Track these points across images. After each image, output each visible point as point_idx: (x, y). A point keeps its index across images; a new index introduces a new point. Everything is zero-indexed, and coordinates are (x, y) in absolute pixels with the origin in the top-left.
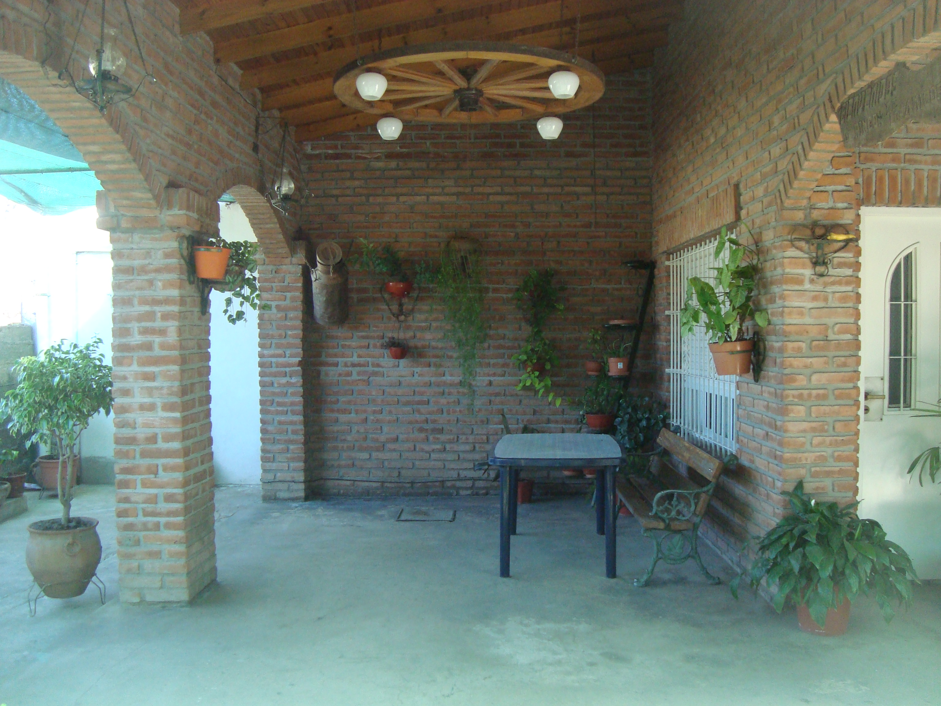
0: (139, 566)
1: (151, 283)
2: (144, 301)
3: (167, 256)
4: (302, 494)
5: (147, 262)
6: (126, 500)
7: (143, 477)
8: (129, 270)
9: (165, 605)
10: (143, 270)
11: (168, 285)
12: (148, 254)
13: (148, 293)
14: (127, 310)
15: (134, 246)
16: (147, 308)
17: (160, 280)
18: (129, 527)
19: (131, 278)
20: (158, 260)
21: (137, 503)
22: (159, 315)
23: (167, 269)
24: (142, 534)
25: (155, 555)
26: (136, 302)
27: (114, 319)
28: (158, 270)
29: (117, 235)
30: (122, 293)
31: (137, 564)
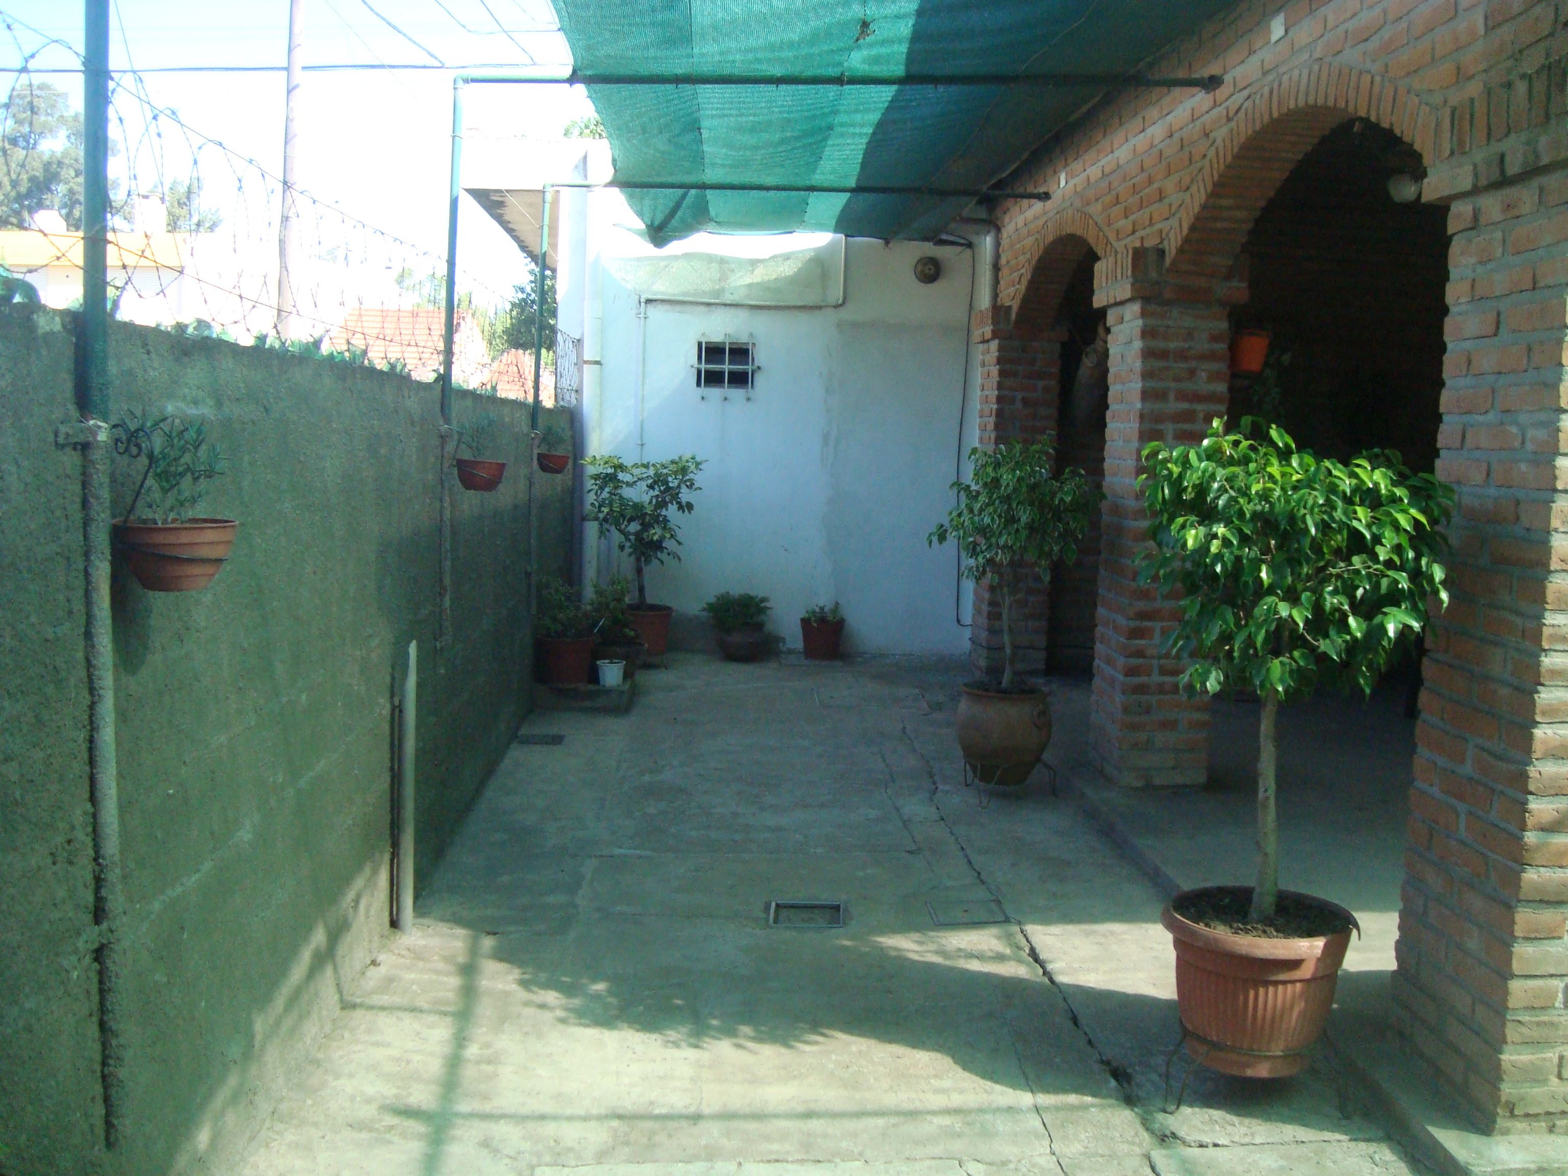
0: (1148, 741)
1: (1192, 373)
2: (1182, 396)
3: (1214, 339)
4: (1041, 666)
5: (1186, 345)
6: (1140, 654)
7: (1164, 624)
8: (1163, 355)
9: (1177, 792)
10: (1182, 356)
11: (1214, 377)
12: (1190, 335)
13: (1189, 386)
14: (1158, 406)
15: (1171, 323)
16: (1185, 406)
17: (1203, 370)
18: (1141, 689)
19: (1165, 364)
20: (1202, 344)
21: (1153, 657)
22: (1201, 415)
23: (1211, 356)
24: (1154, 699)
25: (1169, 725)
26: (1172, 396)
27: (1142, 417)
28: (1202, 357)
29: (1152, 307)
30: (1151, 384)
31: (1146, 738)
